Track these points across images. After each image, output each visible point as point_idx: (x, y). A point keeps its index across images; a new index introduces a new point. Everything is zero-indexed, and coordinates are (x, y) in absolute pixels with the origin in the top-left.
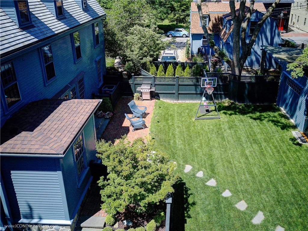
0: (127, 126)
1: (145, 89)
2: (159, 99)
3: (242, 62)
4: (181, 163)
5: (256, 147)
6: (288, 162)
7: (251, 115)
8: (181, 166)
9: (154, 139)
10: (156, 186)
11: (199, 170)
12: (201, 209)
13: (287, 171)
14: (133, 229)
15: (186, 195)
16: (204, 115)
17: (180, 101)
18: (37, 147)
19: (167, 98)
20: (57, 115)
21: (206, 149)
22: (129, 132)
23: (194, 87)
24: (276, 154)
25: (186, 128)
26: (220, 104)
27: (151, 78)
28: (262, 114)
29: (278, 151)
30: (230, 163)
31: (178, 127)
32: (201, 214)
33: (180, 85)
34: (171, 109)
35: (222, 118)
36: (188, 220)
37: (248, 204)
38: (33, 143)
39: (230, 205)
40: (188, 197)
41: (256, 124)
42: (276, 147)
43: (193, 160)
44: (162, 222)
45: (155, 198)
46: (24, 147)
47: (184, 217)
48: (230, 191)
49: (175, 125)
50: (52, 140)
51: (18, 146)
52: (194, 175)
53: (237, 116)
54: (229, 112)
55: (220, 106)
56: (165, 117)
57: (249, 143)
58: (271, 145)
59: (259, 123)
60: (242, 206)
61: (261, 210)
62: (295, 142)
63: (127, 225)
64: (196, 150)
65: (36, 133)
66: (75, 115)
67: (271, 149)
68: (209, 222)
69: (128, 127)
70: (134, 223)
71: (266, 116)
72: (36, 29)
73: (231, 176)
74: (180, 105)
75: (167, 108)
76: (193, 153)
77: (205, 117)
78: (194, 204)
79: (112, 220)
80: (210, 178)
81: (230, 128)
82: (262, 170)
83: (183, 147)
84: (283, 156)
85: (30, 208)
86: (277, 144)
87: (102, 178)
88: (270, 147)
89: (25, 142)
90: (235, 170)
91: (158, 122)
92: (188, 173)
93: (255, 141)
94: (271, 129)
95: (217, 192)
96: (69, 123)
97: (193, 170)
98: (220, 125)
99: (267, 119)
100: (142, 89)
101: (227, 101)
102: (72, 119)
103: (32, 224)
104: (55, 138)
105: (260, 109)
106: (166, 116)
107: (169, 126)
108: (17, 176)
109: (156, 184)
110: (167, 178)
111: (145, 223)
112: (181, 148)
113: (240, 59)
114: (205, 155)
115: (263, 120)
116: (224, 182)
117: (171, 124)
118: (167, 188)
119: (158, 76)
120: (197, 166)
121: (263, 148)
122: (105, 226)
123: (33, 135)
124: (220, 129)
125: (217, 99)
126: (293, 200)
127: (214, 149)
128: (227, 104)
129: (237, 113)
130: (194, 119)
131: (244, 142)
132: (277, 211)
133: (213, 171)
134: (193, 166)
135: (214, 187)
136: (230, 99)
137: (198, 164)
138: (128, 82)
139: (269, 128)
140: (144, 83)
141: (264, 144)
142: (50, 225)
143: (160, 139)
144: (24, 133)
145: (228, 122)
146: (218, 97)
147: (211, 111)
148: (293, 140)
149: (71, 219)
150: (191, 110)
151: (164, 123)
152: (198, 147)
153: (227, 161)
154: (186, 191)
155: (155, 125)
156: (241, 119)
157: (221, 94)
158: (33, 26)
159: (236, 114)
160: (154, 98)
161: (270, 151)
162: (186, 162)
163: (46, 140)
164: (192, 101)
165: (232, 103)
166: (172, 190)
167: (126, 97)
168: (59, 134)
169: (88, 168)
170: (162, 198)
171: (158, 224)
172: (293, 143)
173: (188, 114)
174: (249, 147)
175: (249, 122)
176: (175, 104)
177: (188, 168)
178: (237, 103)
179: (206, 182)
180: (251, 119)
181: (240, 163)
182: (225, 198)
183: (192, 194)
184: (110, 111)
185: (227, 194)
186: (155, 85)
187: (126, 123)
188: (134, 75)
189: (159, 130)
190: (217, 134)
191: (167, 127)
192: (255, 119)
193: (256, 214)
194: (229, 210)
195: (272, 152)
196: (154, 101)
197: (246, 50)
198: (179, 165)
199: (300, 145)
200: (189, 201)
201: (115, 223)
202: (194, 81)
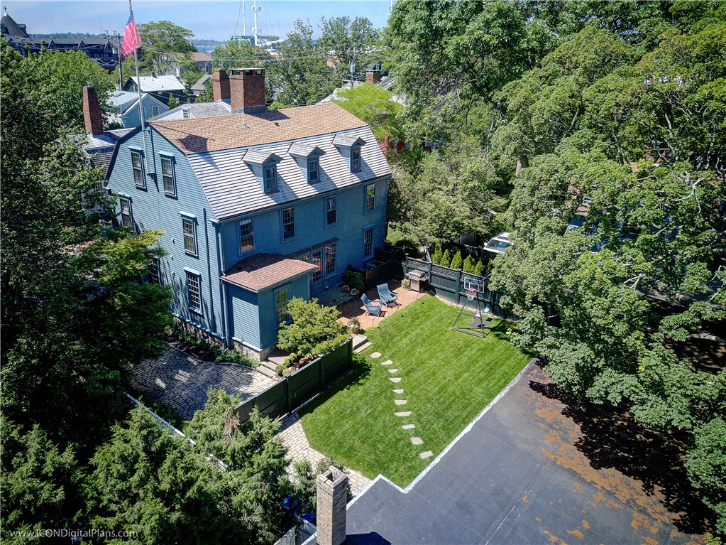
1: (415, 276)
2: (434, 295)
4: (386, 357)
5: (483, 375)
8: (383, 359)
9: (379, 328)
11: (396, 368)
12: (364, 389)
18: (247, 282)
20: (274, 267)
21: (424, 357)
27: (427, 264)
30: (434, 375)
32: (360, 392)
33: (462, 283)
34: (437, 310)
36: (345, 390)
37: (407, 404)
38: (246, 279)
40: (362, 379)
43: (400, 360)
46: (240, 280)
48: (404, 391)
49: (421, 326)
50: (257, 281)
51: (237, 279)
52: (387, 369)
54: (505, 336)
56: (417, 315)
60: (400, 402)
61: (412, 411)
64: (414, 354)
66: (285, 271)
68: (360, 398)
72: (279, 193)
75: (432, 308)
78: (362, 384)
80: (398, 377)
81: (480, 350)
83: (404, 346)
89: (242, 278)
90: (430, 381)
91: (403, 316)
92: (383, 365)
93: (491, 371)
96: (277, 274)
97: (390, 366)
98: (473, 343)
100: (411, 274)
102: (281, 273)
103: (240, 343)
104: (260, 281)
106: (421, 315)
108: (235, 302)
114: (418, 361)
116: (407, 384)
117: (416, 323)
120: (397, 365)
123: (249, 275)
124: (468, 346)
130: (450, 328)
131: (477, 366)
133: (407, 374)
134: (394, 364)
135: (393, 383)
137: (401, 364)
138: (401, 262)
140: (417, 267)
143: (386, 331)
144: (244, 272)
147: (485, 328)
149: (261, 348)
151: (409, 320)
153: (433, 372)
154: (365, 375)
155: (396, 318)
158: (278, 191)
160: (424, 292)
162: (391, 358)
163: (254, 280)
168: (264, 279)
174: (475, 373)
177: (388, 363)
179: (391, 377)
181: (445, 379)
182: (393, 393)
183: (367, 379)
185: (399, 391)
186: (432, 274)
189: (395, 323)
190: (457, 349)
191: (408, 324)
193: (405, 411)
194: (385, 400)
198: (381, 357)
200: (359, 381)
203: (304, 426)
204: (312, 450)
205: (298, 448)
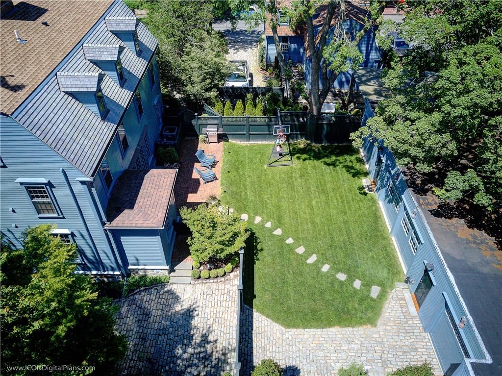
0: (197, 178)
1: (212, 131)
2: (228, 141)
3: (322, 100)
4: (252, 215)
5: (323, 197)
6: (348, 212)
7: (326, 160)
8: (252, 218)
9: (225, 192)
10: (232, 241)
11: (267, 221)
12: (268, 254)
13: (345, 221)
14: (214, 270)
15: (256, 243)
16: (276, 161)
17: (251, 142)
18: (141, 222)
19: (236, 138)
20: (145, 191)
21: (275, 201)
22: (200, 185)
23: (267, 127)
24: (340, 204)
25: (257, 177)
26: (294, 146)
27: (218, 118)
28: (338, 158)
29: (343, 202)
30: (296, 214)
31: (249, 176)
32: (267, 257)
33: (250, 125)
34: (242, 154)
35: (295, 164)
36: (257, 262)
37: (306, 249)
38: (137, 219)
39: (291, 249)
40: (258, 244)
41: (328, 171)
42: (342, 197)
43: (263, 212)
44: (237, 264)
45: (231, 250)
46: (131, 222)
47: (254, 260)
48: (293, 239)
49: (246, 174)
50: (151, 216)
51: (126, 222)
52: (263, 225)
53: (311, 162)
54: (304, 156)
55: (294, 149)
56: (235, 165)
57: (317, 193)
58: (338, 195)
59: (332, 170)
60: (301, 250)
61: (315, 253)
62: (362, 192)
63: (210, 267)
64: (266, 202)
65: (136, 211)
66: (160, 190)
67: (337, 199)
68: (273, 263)
69: (198, 180)
70: (215, 266)
71: (341, 161)
72: (111, 112)
73: (295, 226)
74: (251, 148)
75: (237, 153)
76: (263, 205)
77: (277, 163)
78: (262, 250)
79: (199, 264)
80: (277, 228)
81: (301, 177)
82: (324, 220)
83: (253, 198)
84: (346, 206)
85: (137, 259)
86: (344, 194)
87: (189, 238)
88: (337, 197)
89: (131, 219)
90: (299, 221)
91: (229, 172)
92: (257, 224)
93: (324, 191)
94: (343, 177)
95: (282, 239)
96: (157, 198)
97: (262, 221)
98: (291, 173)
99: (342, 164)
100: (207, 131)
101: (303, 142)
102: (158, 194)
103: (139, 269)
104: (152, 214)
105: (338, 151)
106: (237, 164)
107: (240, 175)
108: (124, 240)
109: (232, 239)
110: (239, 235)
111: (224, 265)
112: (252, 200)
113: (319, 96)
114: (274, 207)
115: (338, 166)
116: (289, 231)
117: (241, 173)
118: (240, 243)
119: (225, 116)
120: (266, 218)
121: (330, 198)
122: (193, 269)
123: (135, 212)
124: (291, 177)
125: (293, 139)
126: (343, 244)
127: (283, 200)
128: (302, 146)
129: (312, 158)
130: (265, 166)
131: (313, 192)
132: (327, 254)
133: (280, 222)
134: (263, 218)
135: (279, 236)
136: (306, 139)
137: (267, 215)
138: (191, 122)
139: (340, 176)
140: (209, 123)
141: (332, 194)
142: (152, 269)
143: (232, 192)
144: (126, 211)
145: (300, 169)
146: (294, 137)
147: (285, 155)
148: (361, 188)
149: (167, 265)
150: (263, 155)
151: (235, 173)
152: (268, 199)
153: (293, 212)
154: (256, 240)
155: (226, 176)
156: (315, 166)
157: (296, 134)
158: (109, 110)
159: (310, 159)
160: (222, 140)
161: (335, 201)
162: (256, 214)
163: (147, 216)
164: (264, 142)
165: (308, 145)
166: (244, 245)
167: (190, 138)
168: (153, 210)
169: (173, 227)
170: (236, 250)
171: (234, 266)
172: (360, 193)
173: (260, 160)
174: (317, 198)
175: (322, 169)
176: (246, 146)
177: (258, 219)
178: (314, 144)
179: (273, 231)
180: (324, 165)
181: (305, 213)
182: (288, 244)
183: (260, 242)
184: (177, 162)
185: (290, 241)
186: (222, 125)
187: (195, 175)
188: (198, 115)
189: (230, 181)
190: (287, 183)
191: (238, 177)
192: (328, 165)
193: (311, 256)
194: (289, 254)
195: (337, 202)
196: (222, 143)
197: (327, 86)
198: (249, 217)
199: (365, 194)
200: (258, 248)
201: (201, 266)
202: (267, 120)
203: (262, 312)
204: (289, 330)
205: (278, 335)
